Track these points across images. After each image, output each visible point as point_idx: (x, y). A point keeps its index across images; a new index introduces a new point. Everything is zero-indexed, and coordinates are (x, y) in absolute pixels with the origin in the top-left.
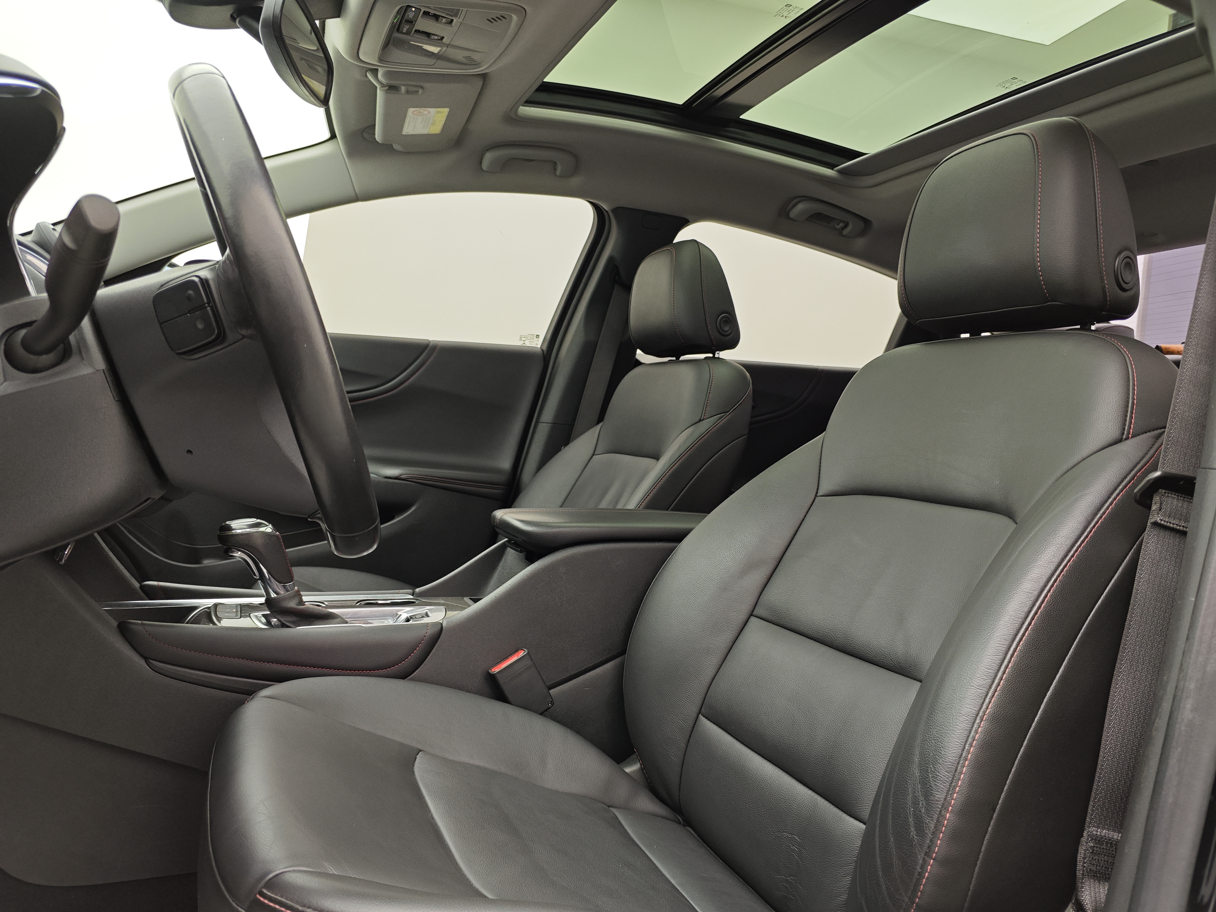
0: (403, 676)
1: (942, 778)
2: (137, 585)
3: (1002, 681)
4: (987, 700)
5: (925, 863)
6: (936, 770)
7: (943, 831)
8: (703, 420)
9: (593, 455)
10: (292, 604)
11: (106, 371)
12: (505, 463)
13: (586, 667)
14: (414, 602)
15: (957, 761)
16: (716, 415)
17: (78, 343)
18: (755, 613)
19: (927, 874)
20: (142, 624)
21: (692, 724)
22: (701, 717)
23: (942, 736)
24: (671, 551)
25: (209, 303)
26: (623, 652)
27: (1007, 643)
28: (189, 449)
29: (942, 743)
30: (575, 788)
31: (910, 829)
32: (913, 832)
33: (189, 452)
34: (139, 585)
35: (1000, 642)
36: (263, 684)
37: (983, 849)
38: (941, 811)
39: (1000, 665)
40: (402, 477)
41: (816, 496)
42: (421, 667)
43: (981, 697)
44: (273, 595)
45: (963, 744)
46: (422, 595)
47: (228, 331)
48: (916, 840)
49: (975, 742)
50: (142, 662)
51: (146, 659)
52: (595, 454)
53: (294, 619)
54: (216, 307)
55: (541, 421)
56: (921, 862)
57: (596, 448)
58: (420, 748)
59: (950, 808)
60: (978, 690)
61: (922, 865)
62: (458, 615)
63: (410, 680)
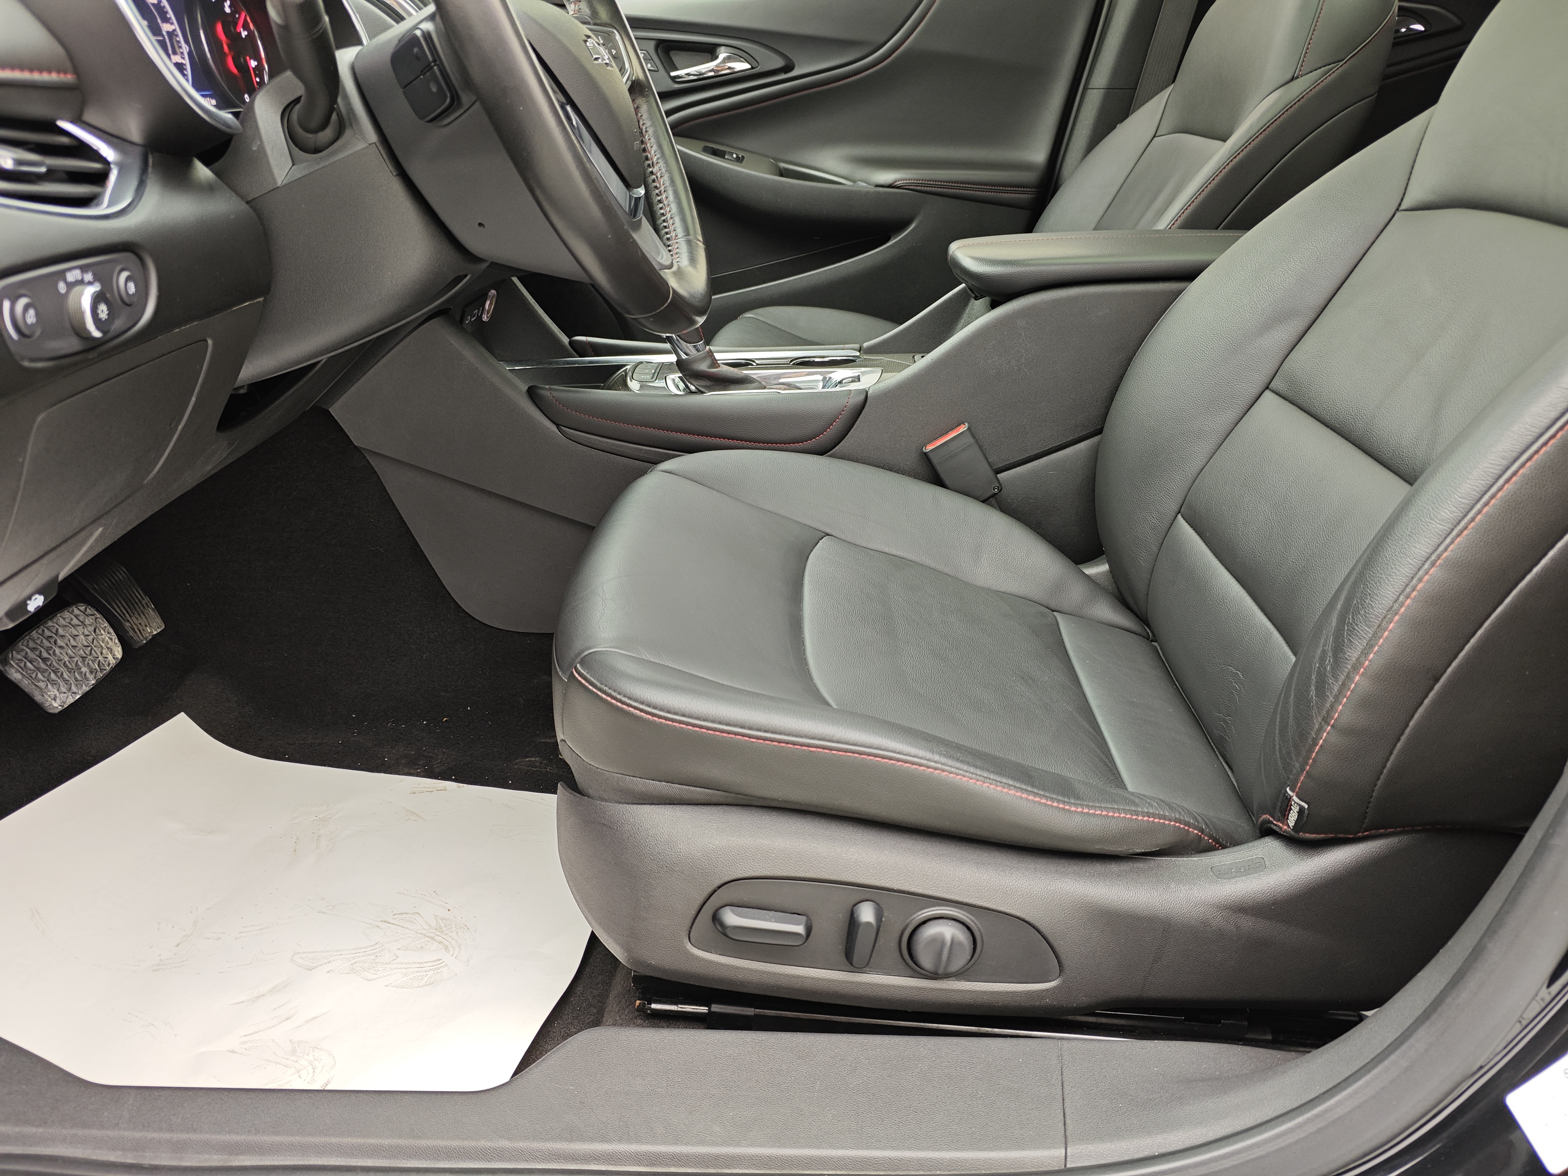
0: (822, 452)
1: (1359, 632)
2: (565, 340)
3: (1479, 517)
4: (1448, 540)
5: (1320, 730)
6: (1354, 622)
7: (1348, 696)
8: (1297, 78)
9: (1154, 136)
10: (703, 367)
11: (378, 144)
12: (1039, 155)
13: (1050, 447)
14: (854, 361)
15: (1384, 615)
16: (1320, 68)
17: (348, 113)
18: (1271, 386)
19: (1321, 741)
20: (550, 389)
21: (1167, 525)
22: (1179, 516)
23: (1374, 581)
24: (1178, 293)
25: (435, 61)
26: (1099, 431)
27: (1505, 463)
28: (480, 221)
29: (1370, 590)
30: (1013, 586)
31: (1311, 687)
32: (1313, 693)
33: (480, 224)
34: (568, 340)
35: (1493, 462)
36: (669, 454)
37: (1412, 724)
38: (1349, 673)
39: (1482, 493)
40: (896, 184)
41: (1397, 210)
42: (843, 441)
43: (1440, 535)
44: (684, 357)
45: (1398, 594)
46: (872, 350)
47: (460, 92)
48: (1314, 702)
49: (1415, 593)
50: (554, 428)
51: (557, 425)
52: (1157, 135)
53: (708, 383)
54: (444, 67)
55: (1090, 86)
56: (1317, 727)
57: (1159, 124)
58: (829, 531)
59: (1362, 670)
60: (1438, 525)
61: (1317, 731)
62: (894, 378)
63: (830, 456)
